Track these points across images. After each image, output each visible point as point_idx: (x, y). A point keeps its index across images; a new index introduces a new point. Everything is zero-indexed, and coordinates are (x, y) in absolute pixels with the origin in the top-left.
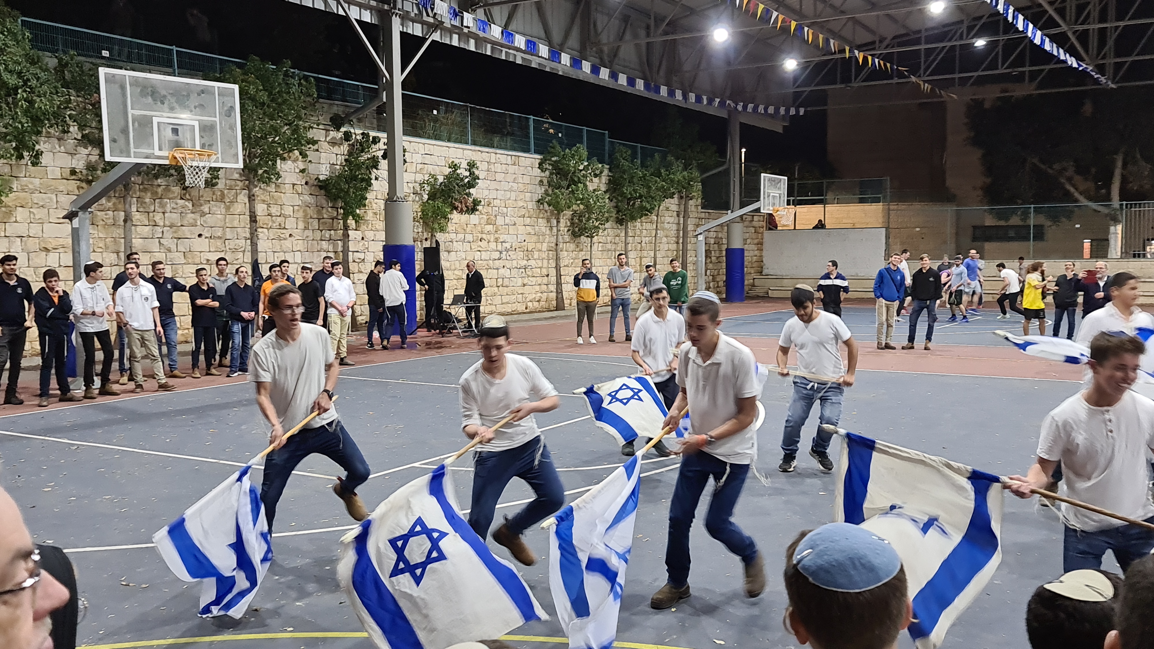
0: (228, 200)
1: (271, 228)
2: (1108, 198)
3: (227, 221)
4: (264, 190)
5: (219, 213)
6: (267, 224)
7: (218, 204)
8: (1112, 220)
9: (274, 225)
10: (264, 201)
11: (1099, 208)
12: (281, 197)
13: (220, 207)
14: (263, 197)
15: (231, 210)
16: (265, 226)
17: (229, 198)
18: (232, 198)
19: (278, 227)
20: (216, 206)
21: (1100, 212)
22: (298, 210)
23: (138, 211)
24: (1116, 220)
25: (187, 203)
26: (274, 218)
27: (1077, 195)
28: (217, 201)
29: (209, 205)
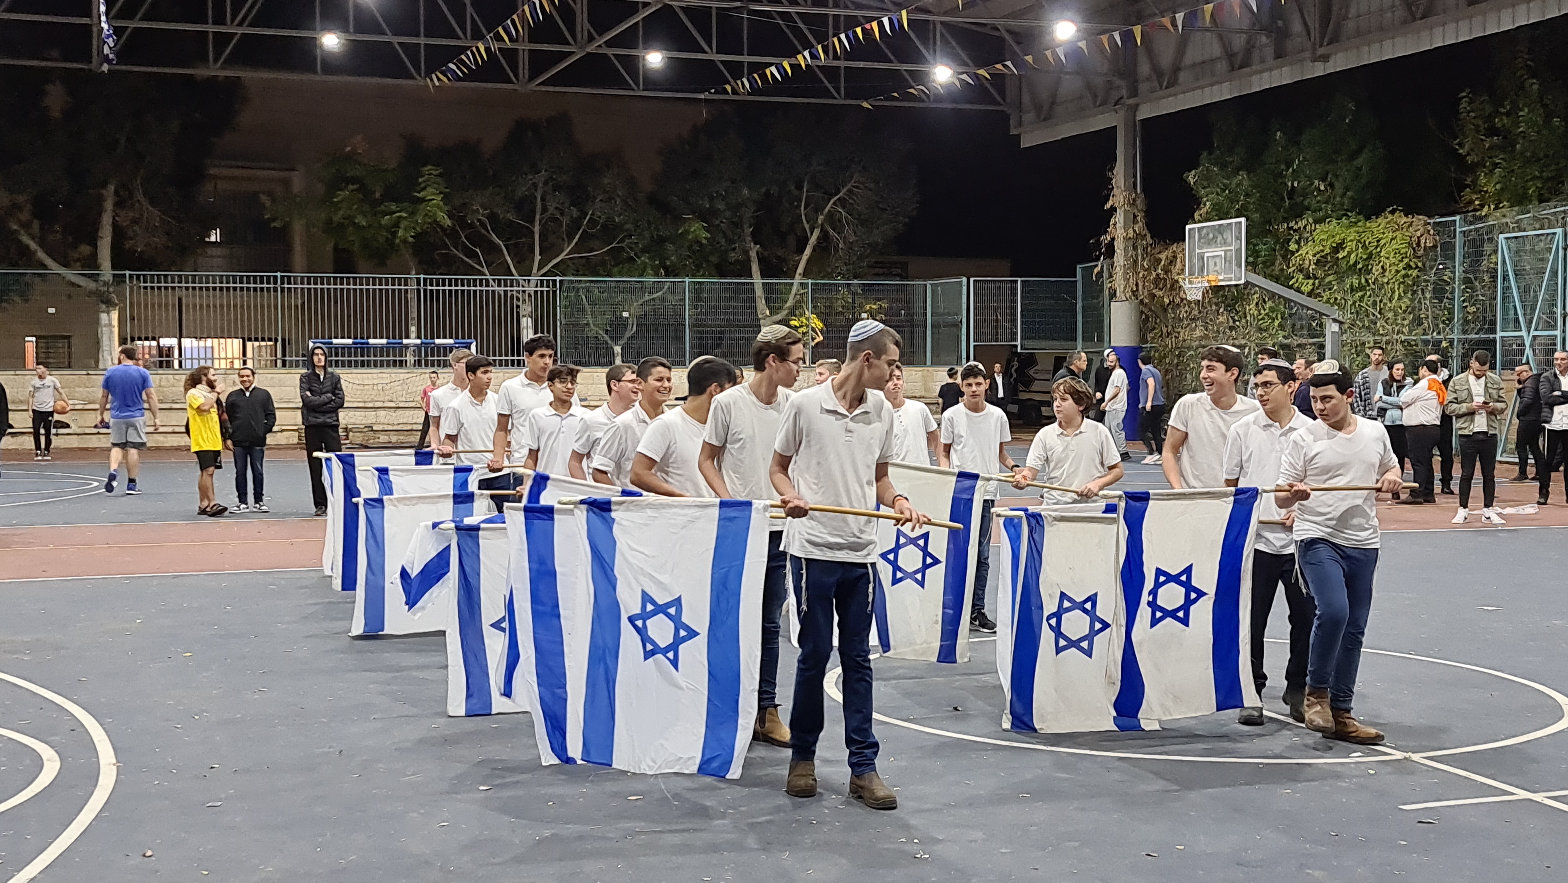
2: (92, 262)
8: (103, 302)
11: (81, 281)
21: (79, 286)
24: (109, 304)
27: (41, 255)
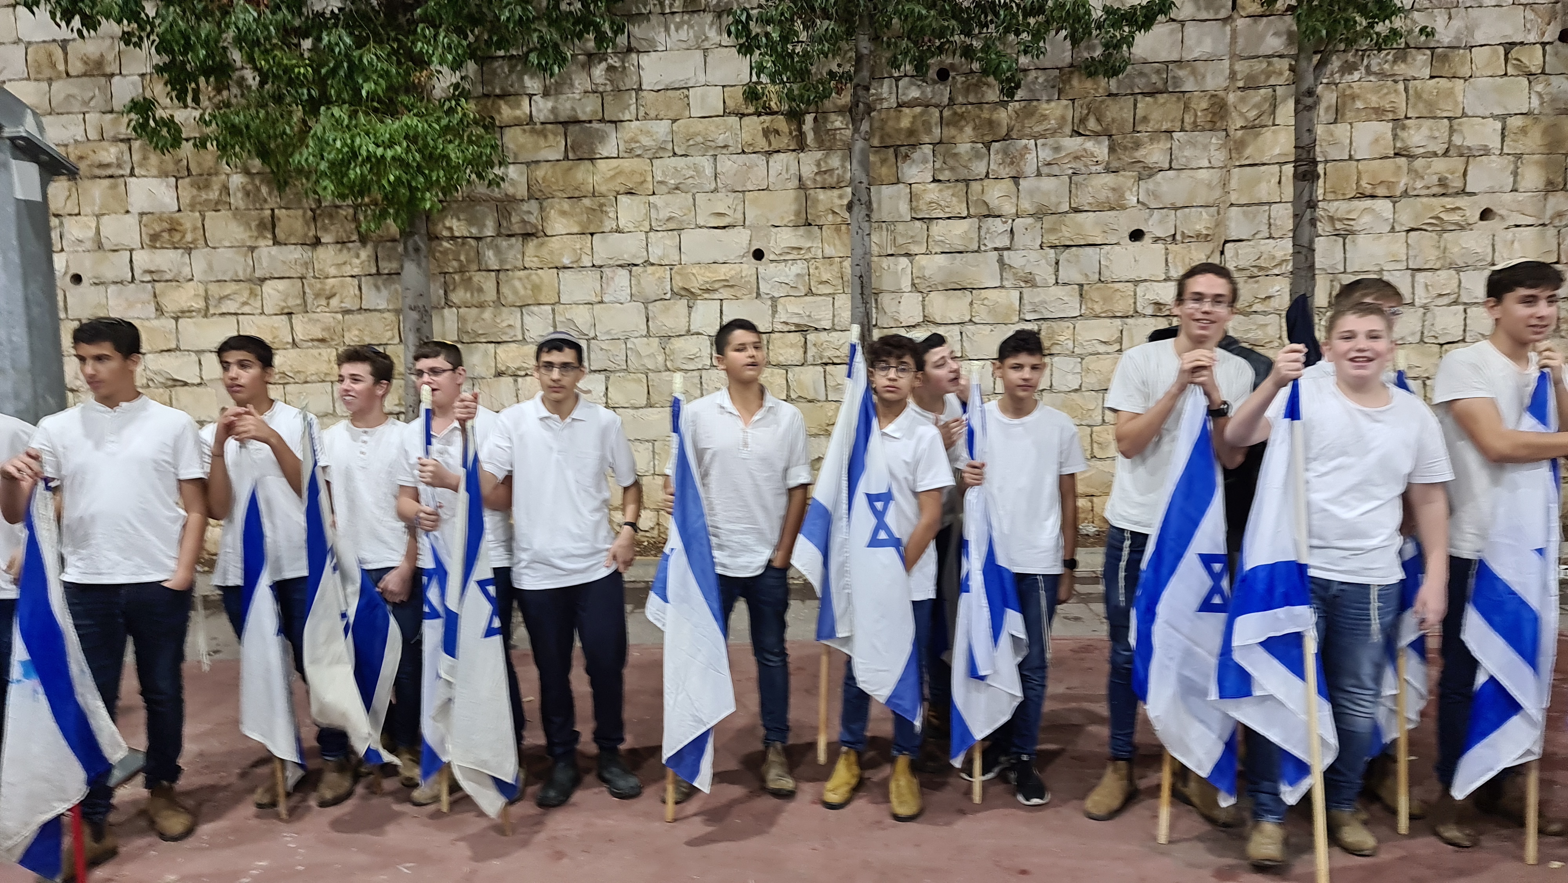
0: (1240, 123)
1: (1405, 194)
3: (1234, 184)
4: (1382, 75)
5: (1206, 164)
6: (1390, 185)
7: (1199, 136)
9: (1419, 184)
10: (1378, 113)
12: (1451, 93)
13: (1206, 147)
14: (1374, 100)
15: (1248, 151)
16: (1381, 191)
17: (1241, 114)
18: (1253, 114)
19: (1435, 190)
20: (1193, 144)
22: (1523, 130)
23: (935, 181)
25: (1090, 145)
26: (1419, 163)
28: (1195, 127)
29: (1164, 145)
